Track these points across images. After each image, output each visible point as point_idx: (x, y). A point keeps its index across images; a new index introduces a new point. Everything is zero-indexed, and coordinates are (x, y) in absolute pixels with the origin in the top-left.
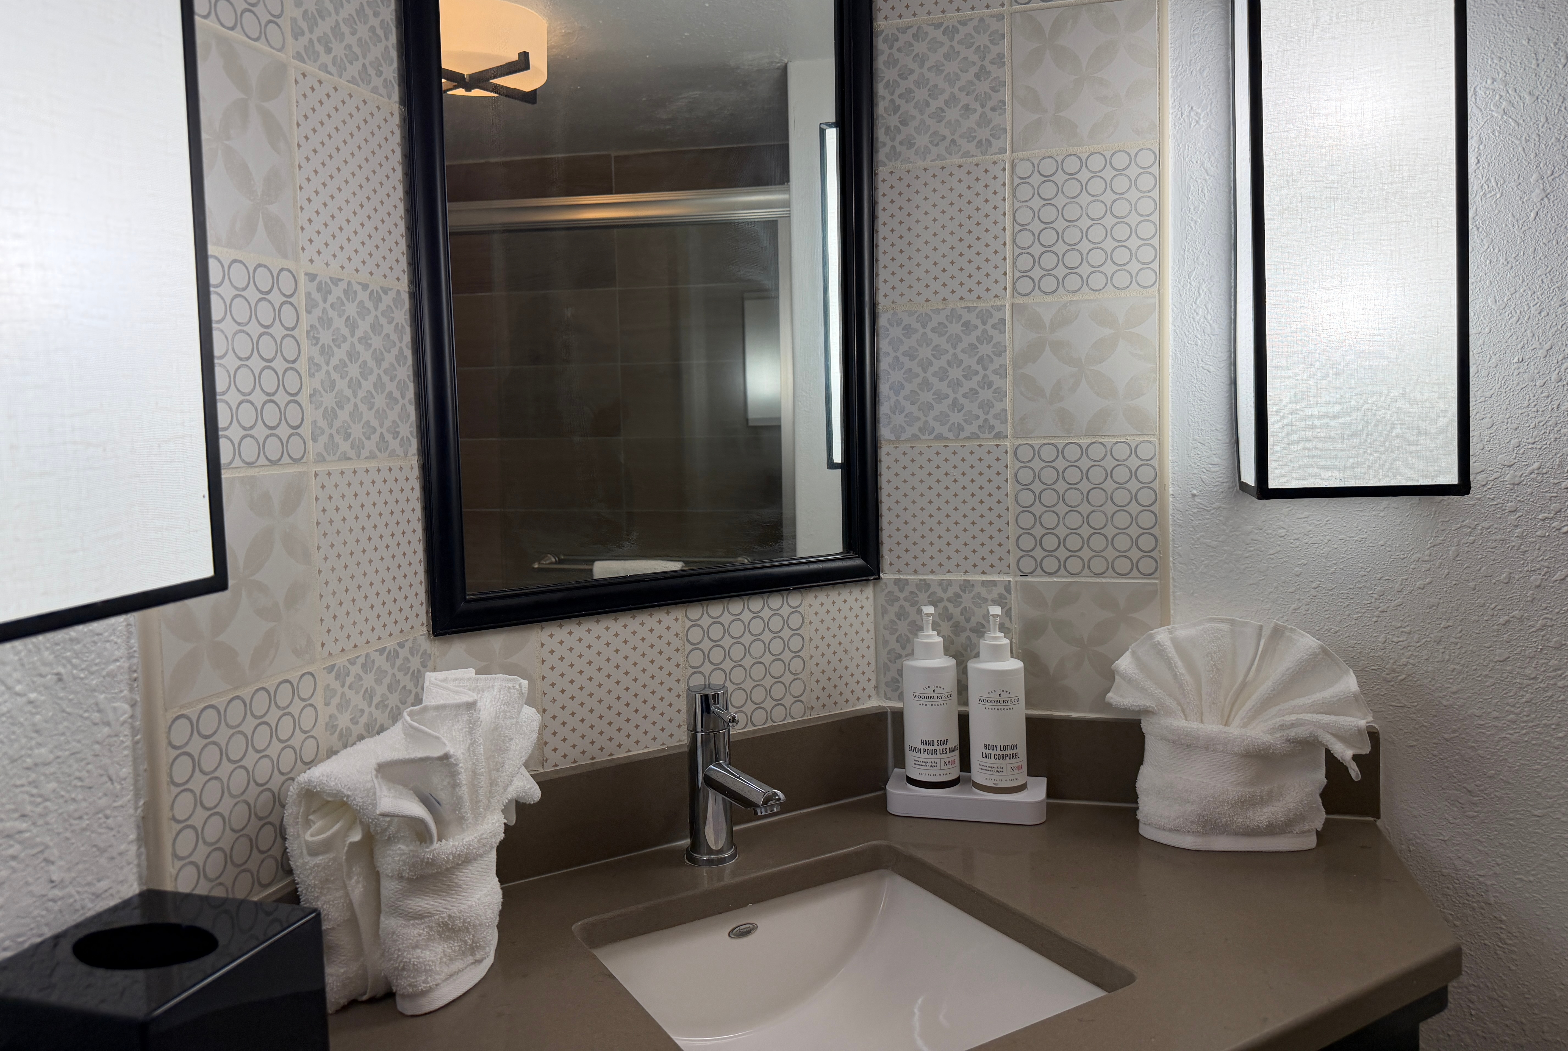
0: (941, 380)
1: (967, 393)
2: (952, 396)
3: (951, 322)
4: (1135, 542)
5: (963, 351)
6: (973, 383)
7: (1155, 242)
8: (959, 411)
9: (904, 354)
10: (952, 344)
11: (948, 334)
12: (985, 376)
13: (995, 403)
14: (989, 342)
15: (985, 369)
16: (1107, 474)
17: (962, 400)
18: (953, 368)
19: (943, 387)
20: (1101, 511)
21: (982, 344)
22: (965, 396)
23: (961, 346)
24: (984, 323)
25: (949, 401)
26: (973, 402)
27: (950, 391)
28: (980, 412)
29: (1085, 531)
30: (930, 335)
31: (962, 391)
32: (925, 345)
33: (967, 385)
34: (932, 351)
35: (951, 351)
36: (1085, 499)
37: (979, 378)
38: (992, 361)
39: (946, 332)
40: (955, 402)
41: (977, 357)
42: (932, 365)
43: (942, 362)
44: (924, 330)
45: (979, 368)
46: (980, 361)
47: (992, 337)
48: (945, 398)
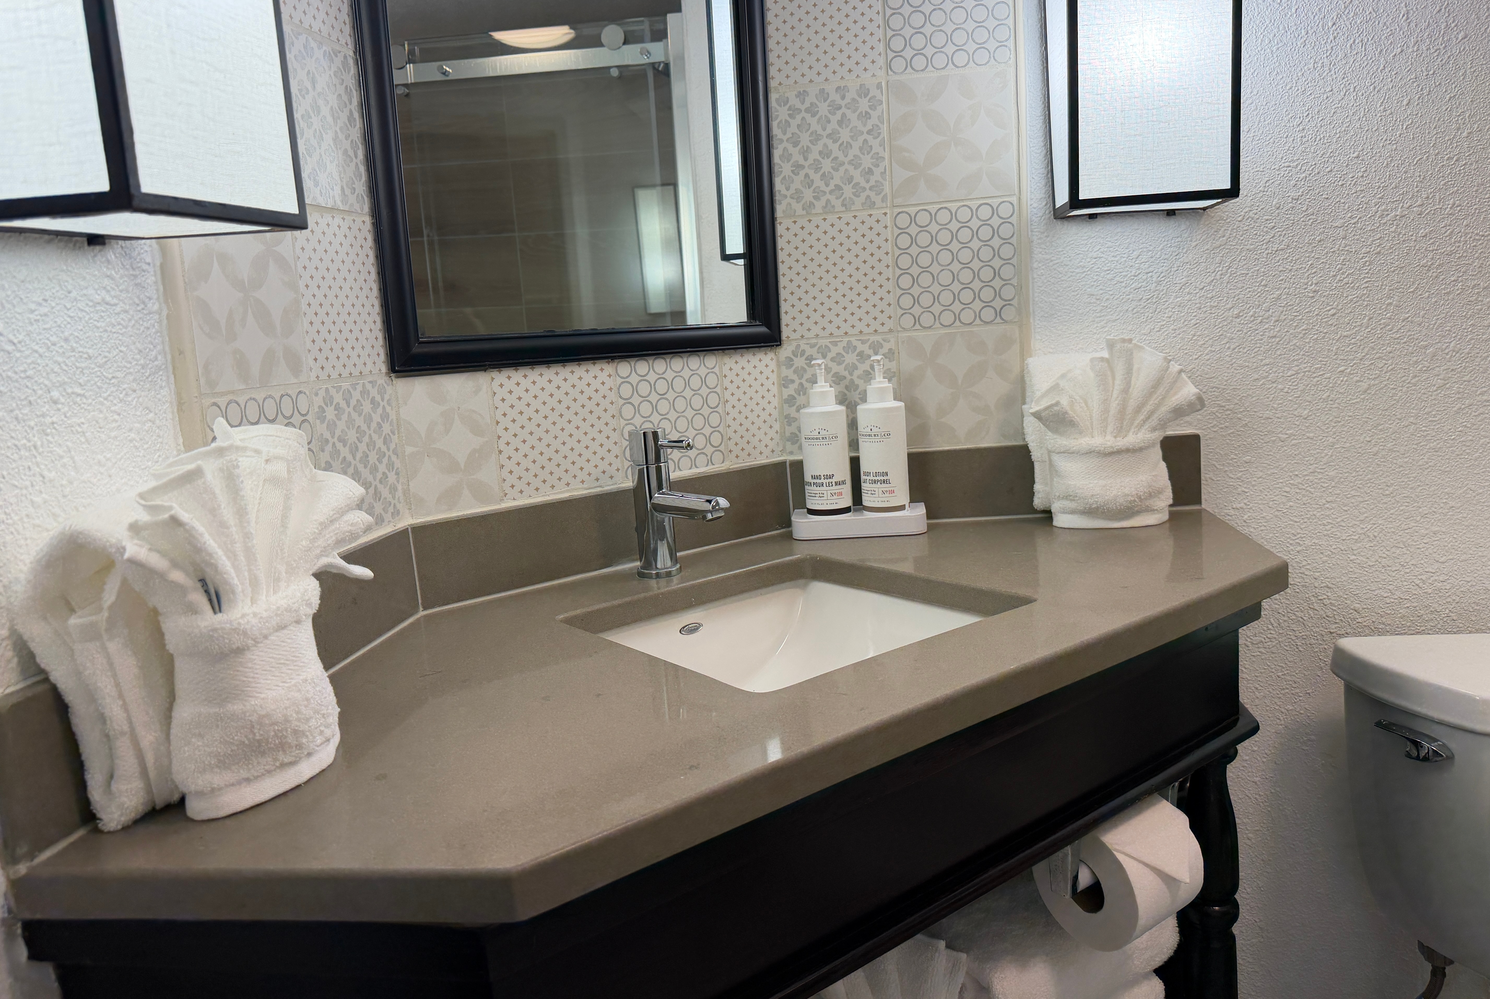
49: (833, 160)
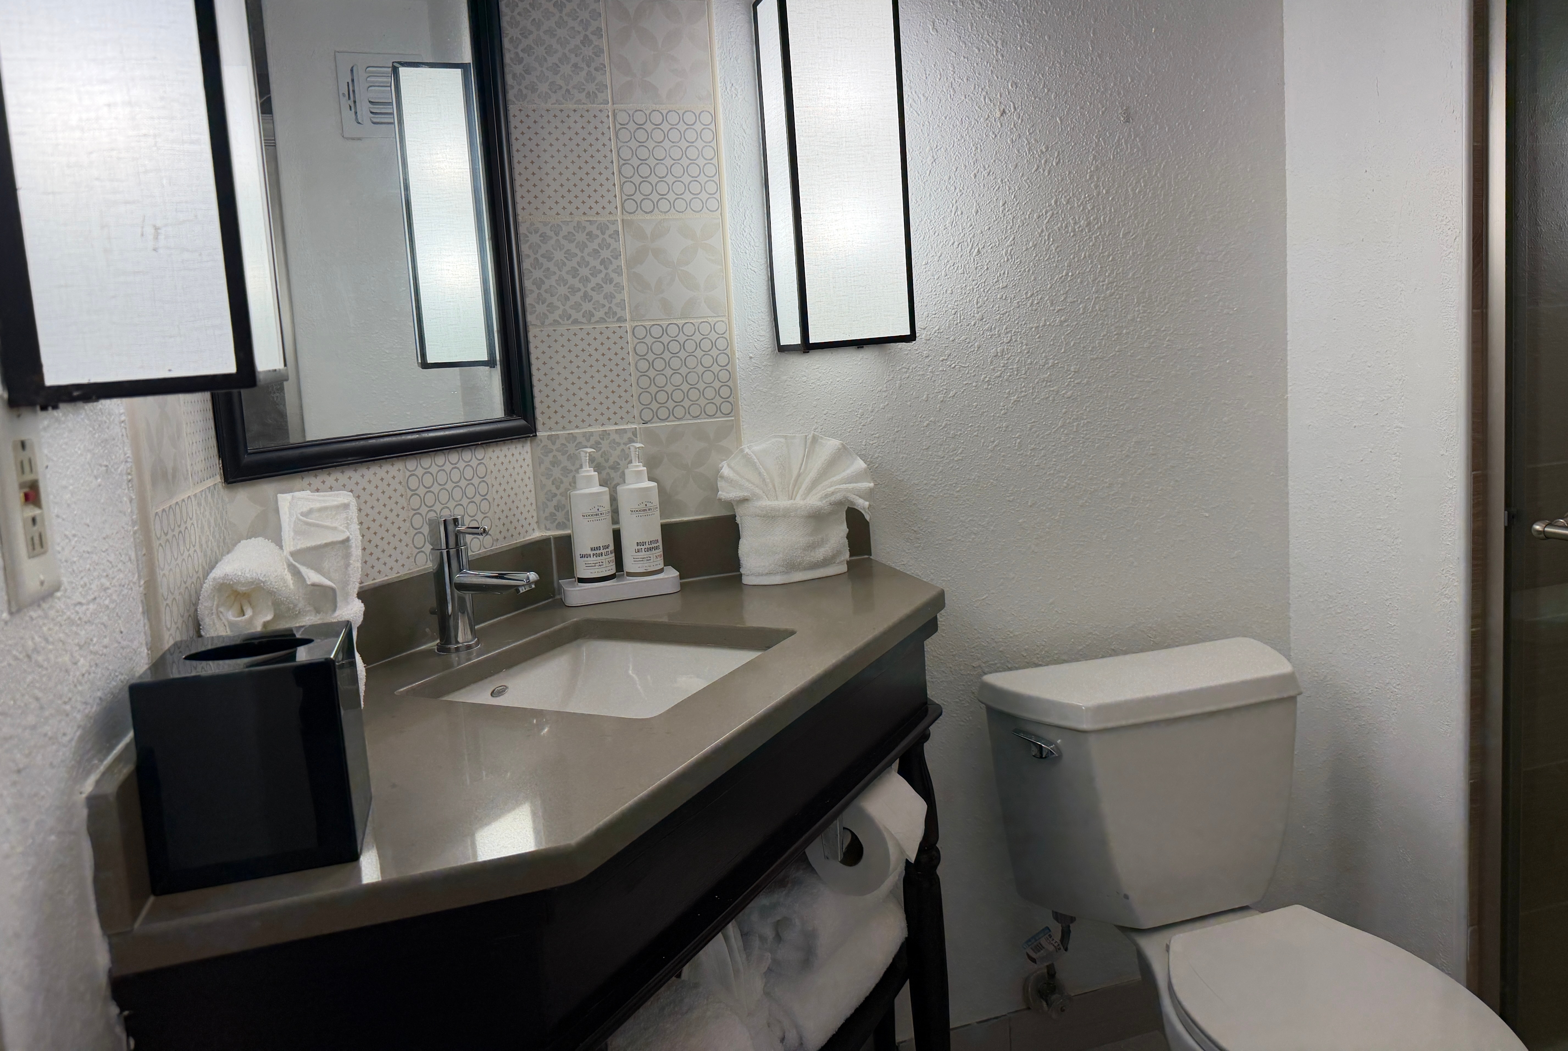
0: (574, 277)
1: (594, 287)
2: (583, 289)
3: (578, 232)
4: (718, 392)
5: (588, 255)
6: (599, 279)
7: (716, 178)
8: (589, 301)
9: (543, 256)
10: (580, 249)
11: (576, 242)
12: (607, 274)
13: (616, 294)
14: (608, 248)
15: (606, 269)
16: (697, 345)
17: (591, 293)
18: (582, 268)
19: (575, 282)
20: (694, 372)
21: (603, 250)
22: (593, 289)
23: (586, 251)
24: (603, 233)
25: (581, 294)
26: (599, 294)
27: (580, 286)
28: (605, 302)
29: (685, 387)
30: (563, 242)
31: (590, 285)
32: (558, 249)
33: (594, 281)
34: (565, 254)
35: (580, 254)
36: (683, 363)
37: (602, 275)
38: (611, 263)
39: (575, 239)
40: (586, 293)
41: (600, 259)
42: (565, 265)
43: (574, 263)
44: (557, 238)
45: (602, 268)
46: (603, 262)
47: (610, 245)
48: (577, 291)
49: (579, 266)
